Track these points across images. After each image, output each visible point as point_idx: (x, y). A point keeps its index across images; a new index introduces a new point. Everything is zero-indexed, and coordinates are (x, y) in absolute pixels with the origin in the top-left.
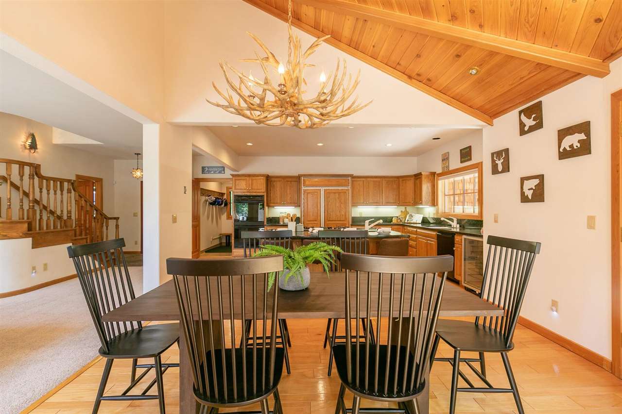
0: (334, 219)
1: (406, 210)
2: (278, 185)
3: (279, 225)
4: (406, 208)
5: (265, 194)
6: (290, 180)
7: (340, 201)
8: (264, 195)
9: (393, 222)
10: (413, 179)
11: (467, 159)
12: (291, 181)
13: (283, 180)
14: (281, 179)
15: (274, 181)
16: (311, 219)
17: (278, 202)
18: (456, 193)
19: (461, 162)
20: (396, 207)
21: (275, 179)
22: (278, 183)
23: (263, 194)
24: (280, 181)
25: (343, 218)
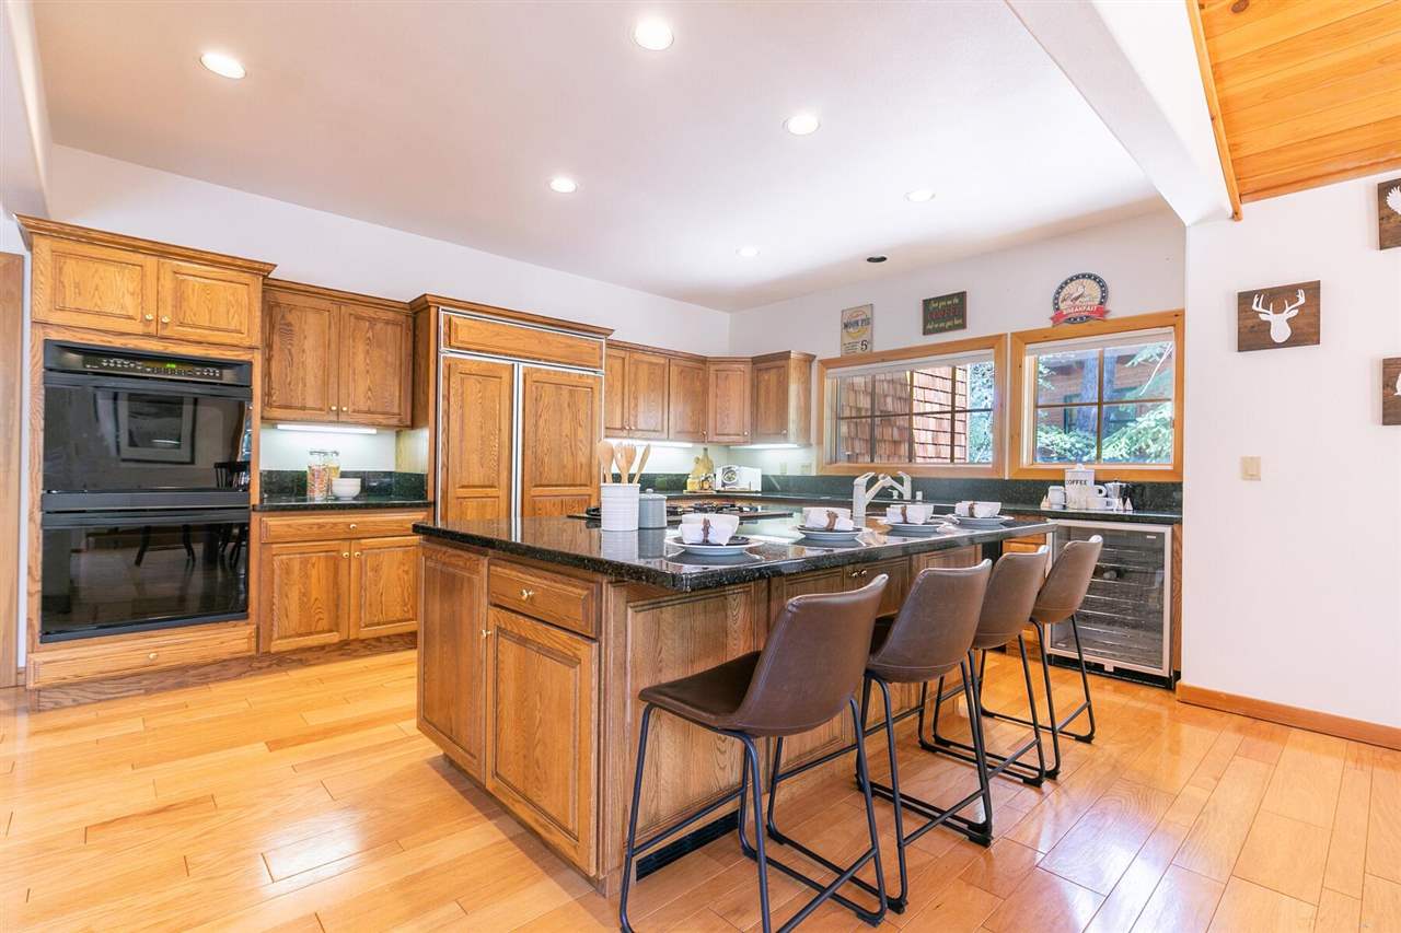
0: (554, 477)
1: (706, 455)
2: (311, 329)
3: (306, 508)
4: (706, 449)
5: (257, 360)
6: (370, 312)
7: (575, 418)
8: (250, 364)
9: (689, 488)
10: (747, 368)
11: (949, 324)
12: (372, 321)
13: (334, 308)
14: (325, 304)
15: (291, 308)
16: (476, 479)
17: (310, 403)
18: (915, 411)
19: (926, 332)
20: (690, 445)
21: (298, 300)
22: (312, 318)
23: (244, 356)
24: (317, 310)
25: (582, 478)
